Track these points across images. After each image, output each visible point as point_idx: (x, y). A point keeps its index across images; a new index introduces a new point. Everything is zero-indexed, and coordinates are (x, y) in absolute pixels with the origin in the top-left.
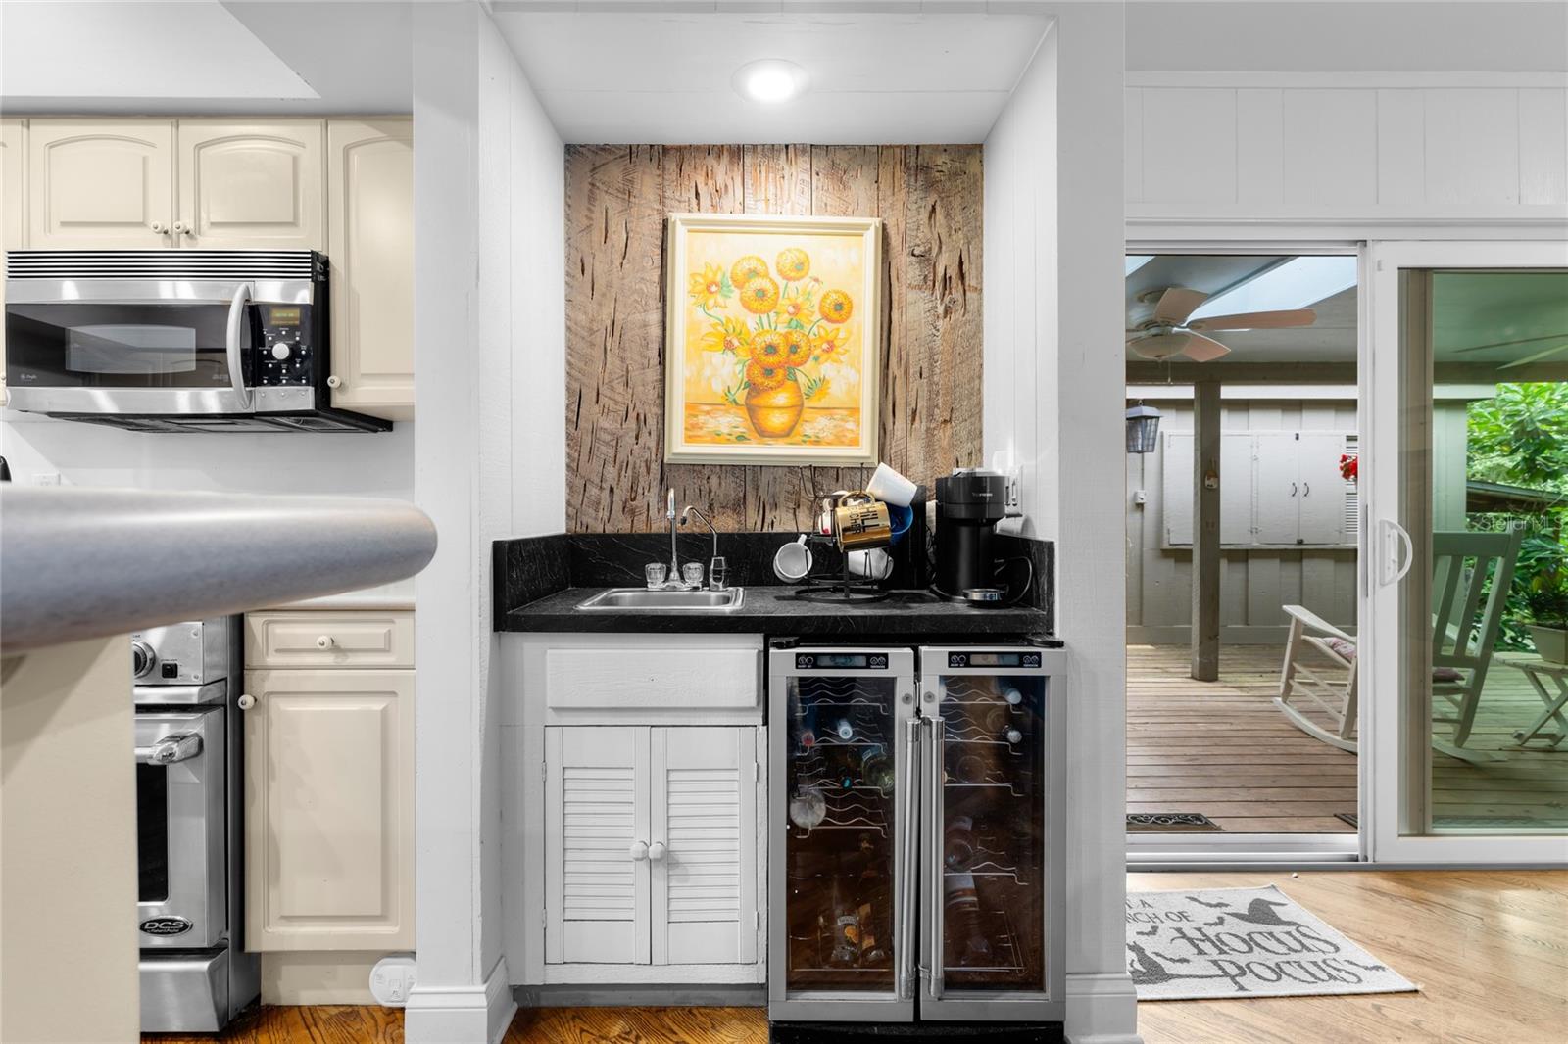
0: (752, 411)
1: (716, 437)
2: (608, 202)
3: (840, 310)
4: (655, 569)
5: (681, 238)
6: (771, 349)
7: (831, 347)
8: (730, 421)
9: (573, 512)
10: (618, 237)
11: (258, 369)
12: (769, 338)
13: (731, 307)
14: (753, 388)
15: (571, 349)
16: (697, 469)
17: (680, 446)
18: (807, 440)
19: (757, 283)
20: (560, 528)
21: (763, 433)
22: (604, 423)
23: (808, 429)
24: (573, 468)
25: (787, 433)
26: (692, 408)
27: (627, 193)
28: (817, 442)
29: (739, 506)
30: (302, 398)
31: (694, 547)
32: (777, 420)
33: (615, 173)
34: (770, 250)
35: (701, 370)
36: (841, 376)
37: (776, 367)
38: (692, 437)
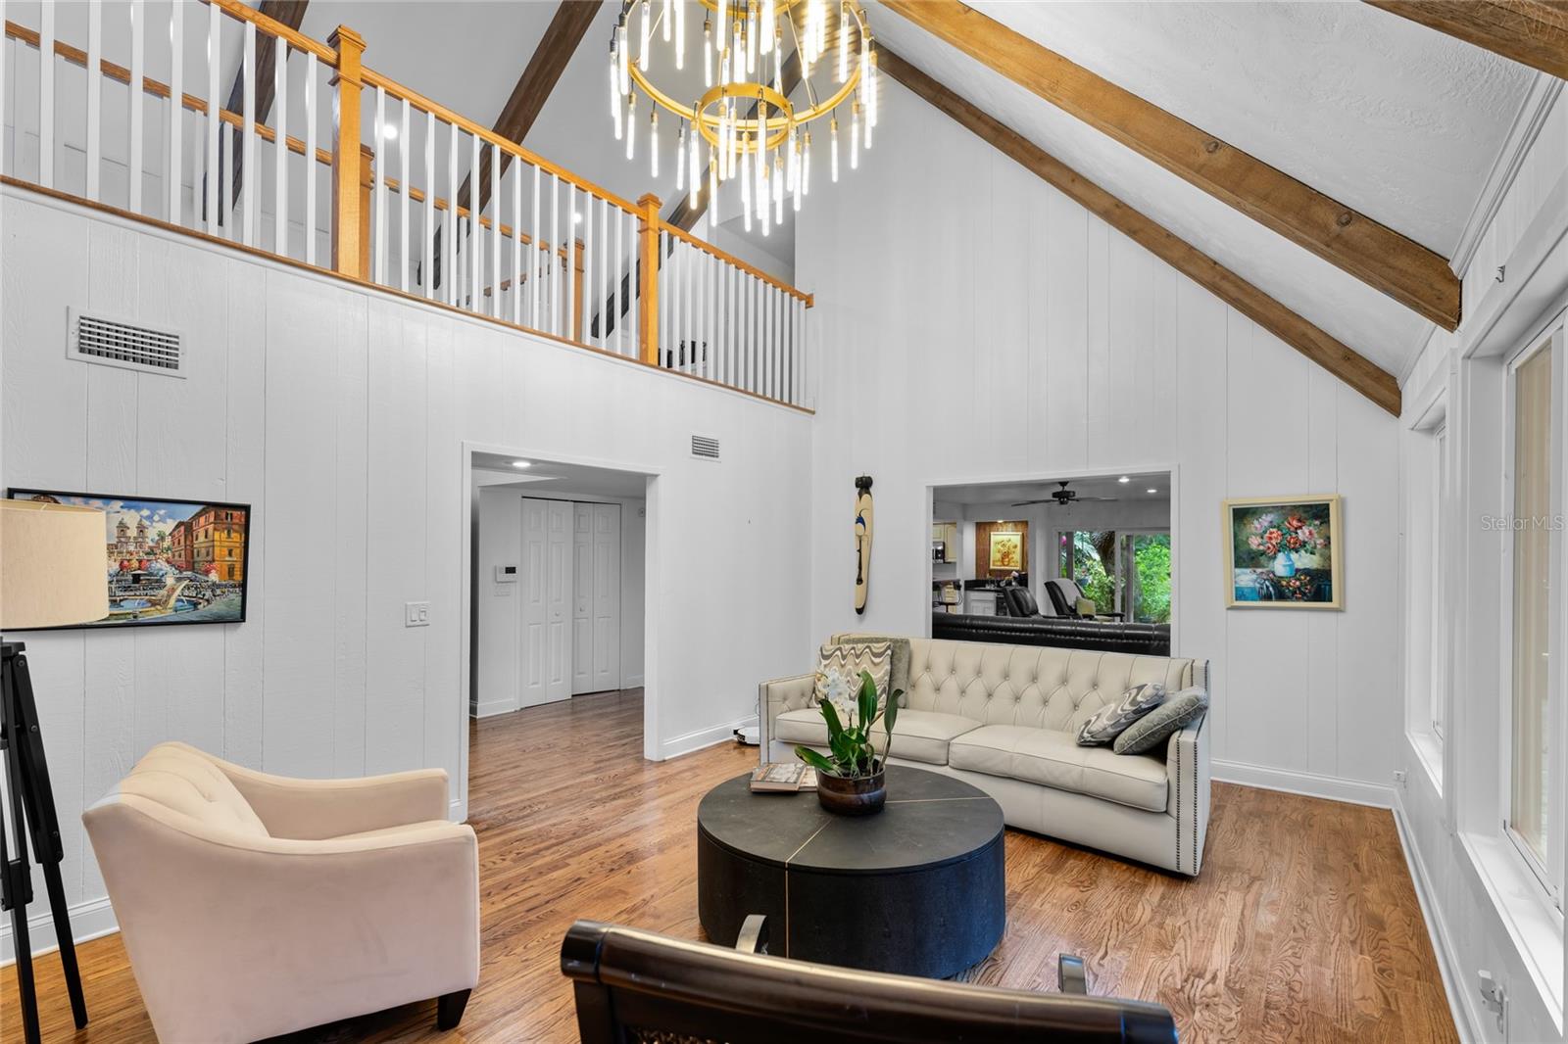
0: (1002, 562)
1: (998, 566)
2: (982, 531)
3: (1016, 547)
5: (991, 536)
6: (1005, 553)
7: (1014, 552)
8: (1000, 563)
9: (977, 576)
10: (984, 536)
12: (1005, 551)
13: (999, 546)
14: (1003, 558)
15: (977, 553)
16: (994, 570)
17: (992, 567)
19: (1003, 543)
20: (975, 578)
22: (982, 563)
24: (977, 570)
25: (1007, 565)
26: (994, 561)
27: (985, 529)
29: (1000, 576)
31: (992, 582)
32: (1006, 563)
33: (982, 527)
34: (1005, 538)
35: (995, 555)
36: (1017, 556)
37: (1005, 555)
38: (994, 565)
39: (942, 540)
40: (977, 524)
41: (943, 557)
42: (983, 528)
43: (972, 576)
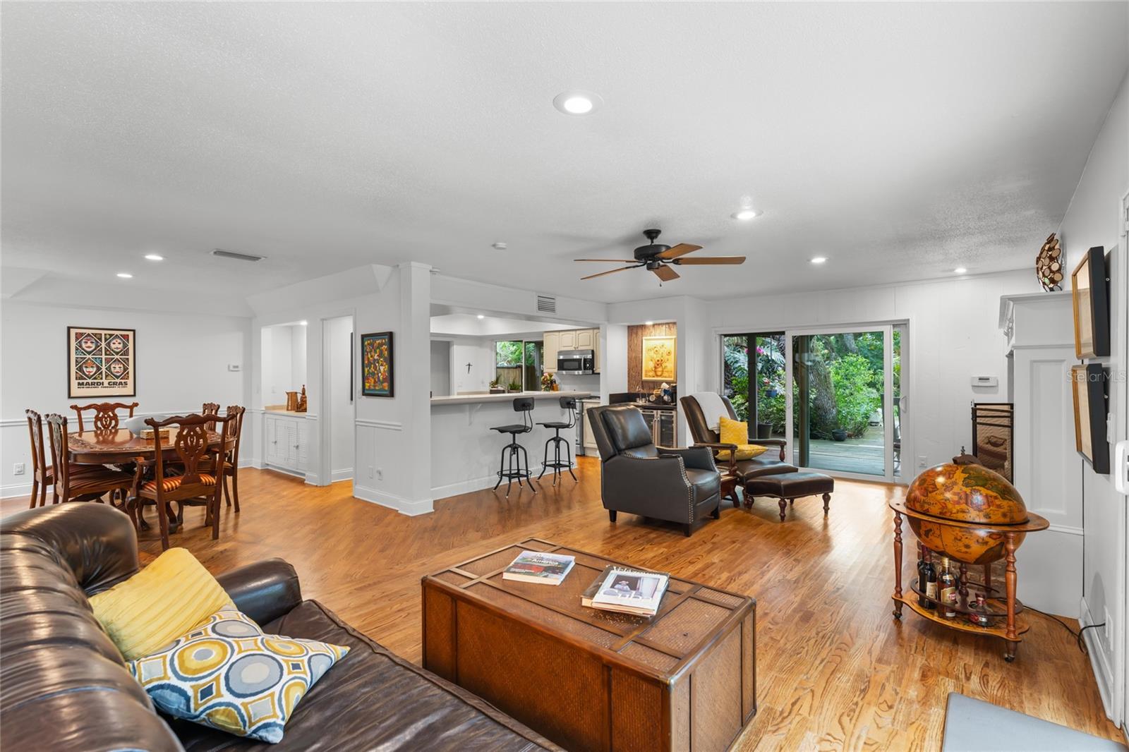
0: (655, 371)
1: (650, 376)
2: (634, 335)
3: (669, 353)
4: (638, 399)
5: (644, 341)
6: (658, 361)
7: (668, 360)
8: (652, 373)
9: (629, 390)
10: (636, 342)
11: (585, 368)
12: (658, 359)
13: (652, 353)
14: (655, 368)
15: (628, 361)
16: (647, 382)
17: (644, 378)
18: (664, 377)
19: (656, 349)
20: (627, 392)
21: (657, 376)
22: (634, 374)
23: (664, 375)
24: (629, 381)
25: (661, 376)
26: (646, 371)
27: (637, 334)
28: (666, 377)
29: (652, 389)
30: (591, 372)
31: (643, 396)
32: (659, 373)
34: (658, 343)
35: (647, 365)
36: (670, 365)
37: (659, 364)
38: (646, 376)
39: (591, 348)
40: (629, 327)
41: (592, 367)
42: (634, 331)
43: (624, 389)
